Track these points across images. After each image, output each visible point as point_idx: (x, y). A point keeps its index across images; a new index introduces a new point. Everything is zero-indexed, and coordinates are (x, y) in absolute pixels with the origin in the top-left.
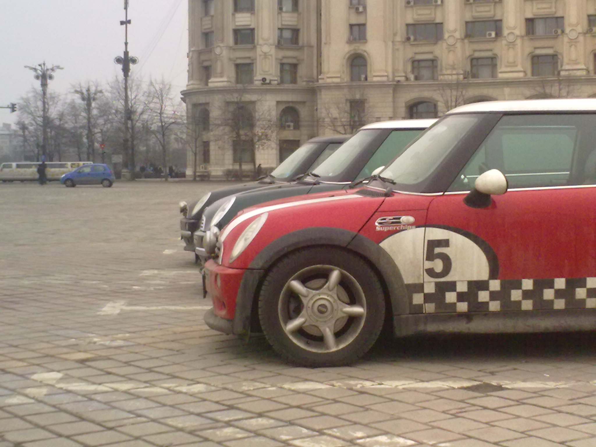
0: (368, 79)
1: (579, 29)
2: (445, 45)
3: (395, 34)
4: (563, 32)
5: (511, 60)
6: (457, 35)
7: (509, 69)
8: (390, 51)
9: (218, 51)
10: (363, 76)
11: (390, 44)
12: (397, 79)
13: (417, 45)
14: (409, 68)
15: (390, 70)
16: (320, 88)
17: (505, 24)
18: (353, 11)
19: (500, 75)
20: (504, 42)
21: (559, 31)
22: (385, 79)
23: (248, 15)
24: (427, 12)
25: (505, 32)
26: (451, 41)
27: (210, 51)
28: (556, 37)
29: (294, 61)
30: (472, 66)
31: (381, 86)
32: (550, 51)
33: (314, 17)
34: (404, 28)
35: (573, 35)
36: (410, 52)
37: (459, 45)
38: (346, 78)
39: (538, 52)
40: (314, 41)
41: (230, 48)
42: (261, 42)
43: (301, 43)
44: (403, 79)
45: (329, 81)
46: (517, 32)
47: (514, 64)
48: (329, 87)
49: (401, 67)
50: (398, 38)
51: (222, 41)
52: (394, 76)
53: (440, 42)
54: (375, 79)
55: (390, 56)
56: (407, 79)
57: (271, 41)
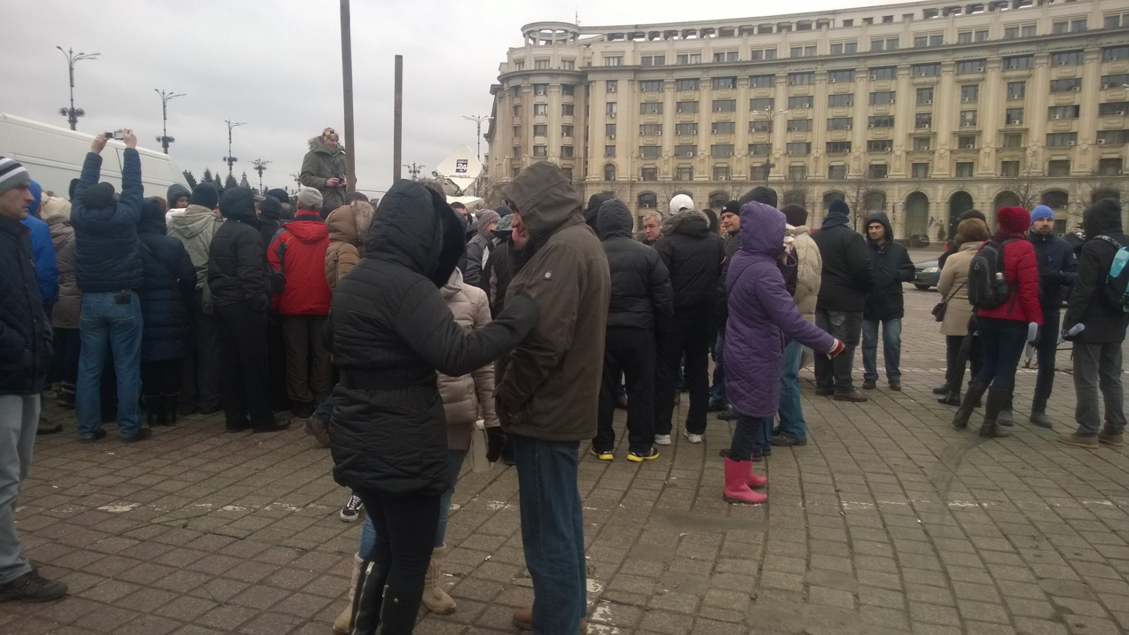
0: (616, 179)
1: (743, 153)
2: (662, 160)
3: (632, 153)
4: (733, 154)
5: (702, 170)
6: (670, 154)
7: (699, 176)
8: (630, 163)
9: (524, 159)
10: (613, 177)
11: (630, 159)
12: (633, 180)
13: (645, 160)
14: (640, 174)
15: (629, 174)
16: (586, 184)
17: (698, 148)
18: (608, 138)
19: (695, 179)
20: (698, 159)
21: (731, 154)
22: (626, 179)
23: (543, 137)
24: (652, 139)
25: (699, 153)
26: (666, 158)
27: (519, 159)
28: (729, 157)
29: (570, 167)
30: (678, 173)
31: (624, 184)
32: (725, 165)
33: (582, 139)
34: (638, 148)
35: (739, 156)
36: (640, 163)
37: (671, 160)
38: (603, 179)
39: (718, 165)
40: (582, 155)
41: (532, 157)
42: (551, 155)
43: (574, 156)
44: (637, 179)
45: (592, 180)
46: (706, 154)
47: (703, 173)
48: (592, 184)
49: (636, 172)
50: (635, 155)
51: (527, 153)
52: (631, 178)
53: (659, 158)
54: (620, 179)
55: (629, 166)
56: (639, 180)
57: (557, 155)
